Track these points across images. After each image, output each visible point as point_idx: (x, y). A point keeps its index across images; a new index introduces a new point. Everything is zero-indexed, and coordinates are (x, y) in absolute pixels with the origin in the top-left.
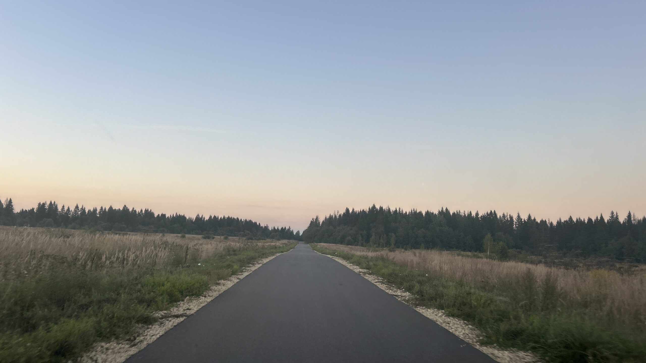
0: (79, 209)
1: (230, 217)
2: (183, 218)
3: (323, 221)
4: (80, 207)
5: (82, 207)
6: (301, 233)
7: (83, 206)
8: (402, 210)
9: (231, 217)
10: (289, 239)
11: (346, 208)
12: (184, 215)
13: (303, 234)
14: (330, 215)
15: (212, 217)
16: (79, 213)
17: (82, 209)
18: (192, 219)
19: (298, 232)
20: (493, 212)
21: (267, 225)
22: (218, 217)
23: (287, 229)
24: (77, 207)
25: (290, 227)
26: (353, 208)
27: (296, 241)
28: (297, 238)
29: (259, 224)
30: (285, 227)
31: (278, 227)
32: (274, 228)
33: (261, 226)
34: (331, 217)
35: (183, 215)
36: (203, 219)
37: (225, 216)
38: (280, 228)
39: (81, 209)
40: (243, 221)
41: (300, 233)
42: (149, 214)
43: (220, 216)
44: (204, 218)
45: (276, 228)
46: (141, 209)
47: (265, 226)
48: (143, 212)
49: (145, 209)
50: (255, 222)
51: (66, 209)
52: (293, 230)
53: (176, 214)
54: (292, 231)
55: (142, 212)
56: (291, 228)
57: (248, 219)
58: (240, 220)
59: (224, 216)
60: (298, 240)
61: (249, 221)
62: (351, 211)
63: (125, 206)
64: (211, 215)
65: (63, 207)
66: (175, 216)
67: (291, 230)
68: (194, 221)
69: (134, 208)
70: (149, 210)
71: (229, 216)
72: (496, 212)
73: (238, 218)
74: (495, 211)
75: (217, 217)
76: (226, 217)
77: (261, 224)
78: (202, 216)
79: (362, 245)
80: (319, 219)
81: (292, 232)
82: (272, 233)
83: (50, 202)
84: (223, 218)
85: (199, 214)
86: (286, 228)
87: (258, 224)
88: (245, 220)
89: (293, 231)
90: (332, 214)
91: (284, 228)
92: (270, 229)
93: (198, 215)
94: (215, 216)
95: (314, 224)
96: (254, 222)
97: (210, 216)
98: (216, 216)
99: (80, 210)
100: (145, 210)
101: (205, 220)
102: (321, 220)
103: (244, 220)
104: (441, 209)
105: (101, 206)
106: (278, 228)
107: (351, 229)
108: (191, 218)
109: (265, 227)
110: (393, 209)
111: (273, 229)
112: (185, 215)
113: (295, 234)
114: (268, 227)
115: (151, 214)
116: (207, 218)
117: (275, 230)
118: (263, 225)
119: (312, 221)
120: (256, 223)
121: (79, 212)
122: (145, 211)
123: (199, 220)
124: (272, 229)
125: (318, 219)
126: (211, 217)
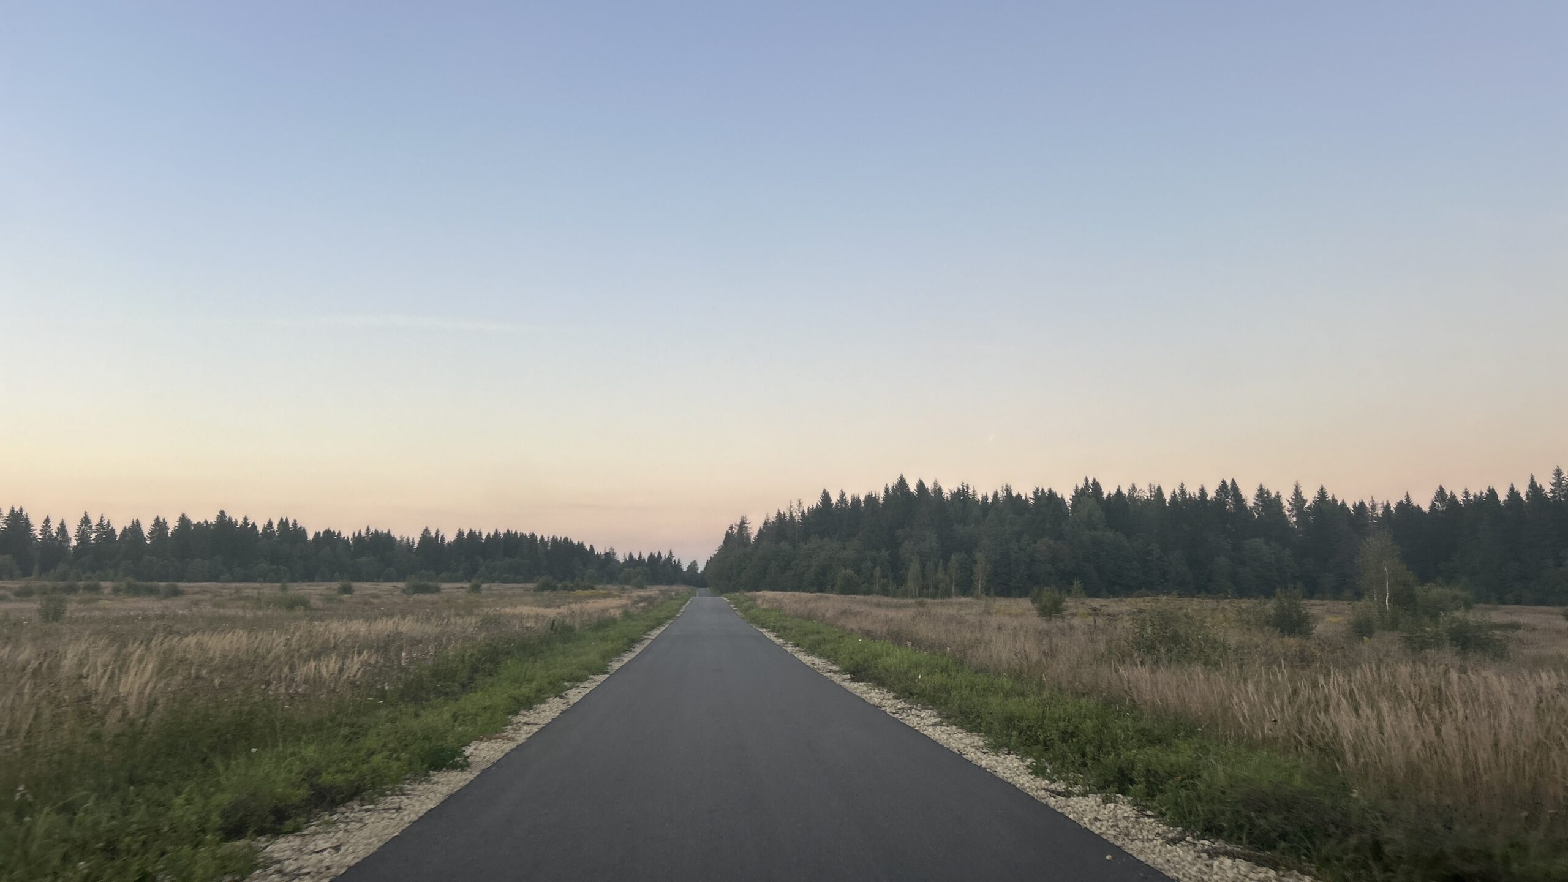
0: (91, 526)
1: (513, 533)
2: (388, 537)
3: (760, 530)
4: (94, 521)
5: (101, 521)
6: (701, 567)
7: (102, 517)
8: (974, 491)
9: (516, 533)
10: (671, 582)
11: (821, 493)
12: (389, 532)
13: (705, 568)
14: (779, 513)
15: (463, 535)
16: (93, 536)
17: (100, 525)
18: (411, 541)
19: (693, 566)
20: (1229, 483)
21: (612, 549)
22: (480, 533)
23: (663, 558)
24: (86, 521)
25: (671, 553)
26: (842, 491)
27: (688, 588)
28: (692, 579)
29: (591, 546)
30: (659, 554)
31: (640, 553)
32: (631, 556)
33: (596, 553)
34: (780, 517)
35: (385, 531)
36: (440, 539)
37: (499, 531)
38: (646, 556)
39: (97, 525)
40: (548, 541)
41: (698, 566)
42: (290, 533)
43: (486, 531)
44: (443, 537)
45: (636, 556)
46: (268, 520)
47: (608, 551)
48: (275, 527)
49: (279, 520)
50: (578, 543)
51: (54, 527)
52: (679, 560)
53: (368, 529)
54: (677, 562)
55: (272, 528)
56: (673, 554)
57: (561, 536)
58: (539, 538)
59: (496, 530)
60: (695, 586)
61: (563, 540)
62: (835, 499)
63: (222, 513)
64: (461, 530)
65: (47, 521)
66: (363, 534)
67: (675, 560)
68: (416, 545)
69: (247, 517)
70: (291, 522)
71: (508, 531)
72: (1239, 484)
73: (532, 535)
74: (1233, 480)
75: (477, 534)
76: (502, 533)
77: (595, 549)
78: (438, 531)
79: (885, 592)
80: (749, 526)
81: (678, 566)
82: (626, 569)
83: (9, 511)
84: (493, 536)
85: (428, 527)
86: (663, 556)
87: (588, 548)
88: (551, 537)
89: (679, 562)
90: (784, 510)
91: (656, 555)
92: (622, 561)
93: (426, 531)
94: (471, 531)
95: (736, 539)
96: (576, 544)
97: (460, 532)
98: (475, 532)
99: (94, 528)
100: (280, 523)
101: (446, 542)
102: (754, 528)
103: (548, 537)
104: (1084, 482)
105: (156, 517)
106: (640, 557)
107: (844, 548)
108: (408, 540)
109: (606, 554)
110: (949, 488)
111: (628, 559)
112: (391, 532)
113: (685, 570)
114: (614, 554)
115: (299, 533)
116: (450, 537)
117: (631, 562)
118: (599, 550)
119: (730, 532)
120: (581, 546)
121: (91, 534)
122: (278, 525)
123: (430, 543)
124: (626, 560)
125: (747, 525)
126: (460, 534)
